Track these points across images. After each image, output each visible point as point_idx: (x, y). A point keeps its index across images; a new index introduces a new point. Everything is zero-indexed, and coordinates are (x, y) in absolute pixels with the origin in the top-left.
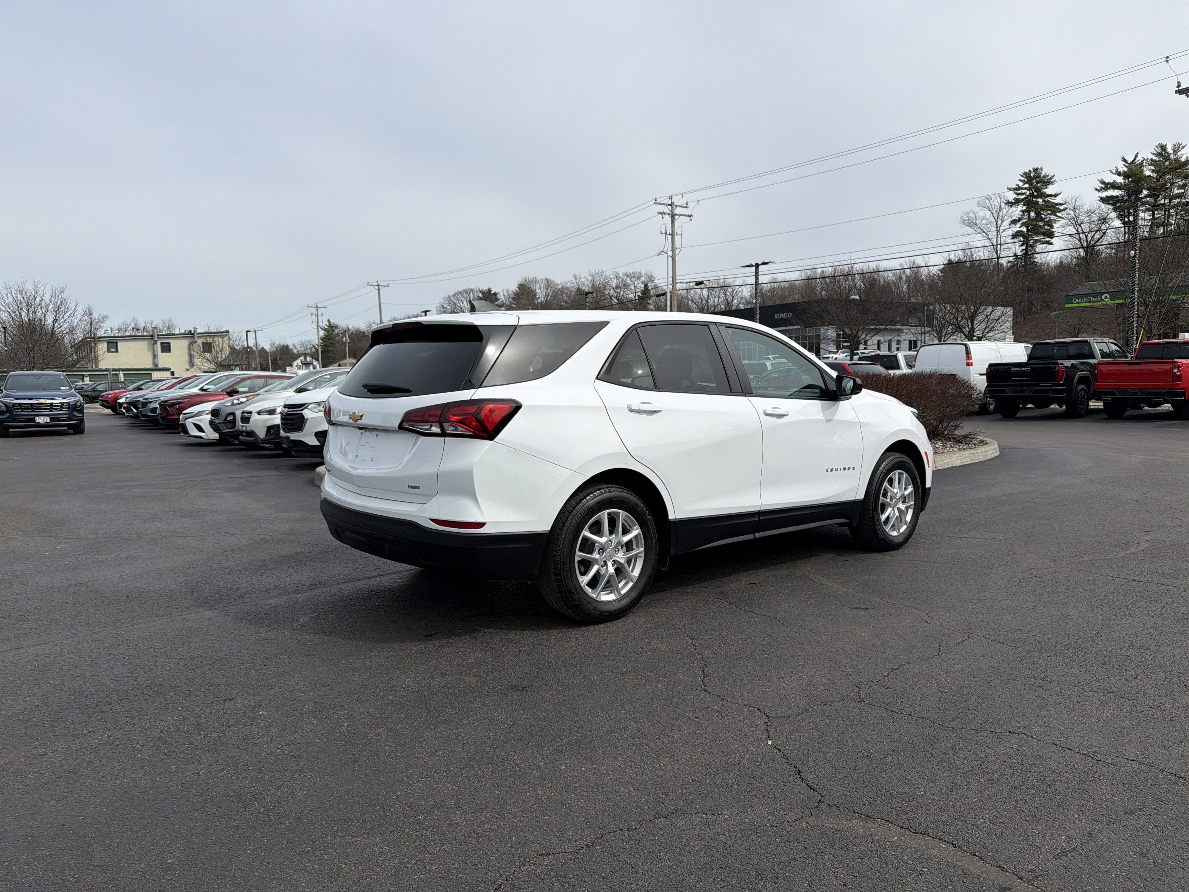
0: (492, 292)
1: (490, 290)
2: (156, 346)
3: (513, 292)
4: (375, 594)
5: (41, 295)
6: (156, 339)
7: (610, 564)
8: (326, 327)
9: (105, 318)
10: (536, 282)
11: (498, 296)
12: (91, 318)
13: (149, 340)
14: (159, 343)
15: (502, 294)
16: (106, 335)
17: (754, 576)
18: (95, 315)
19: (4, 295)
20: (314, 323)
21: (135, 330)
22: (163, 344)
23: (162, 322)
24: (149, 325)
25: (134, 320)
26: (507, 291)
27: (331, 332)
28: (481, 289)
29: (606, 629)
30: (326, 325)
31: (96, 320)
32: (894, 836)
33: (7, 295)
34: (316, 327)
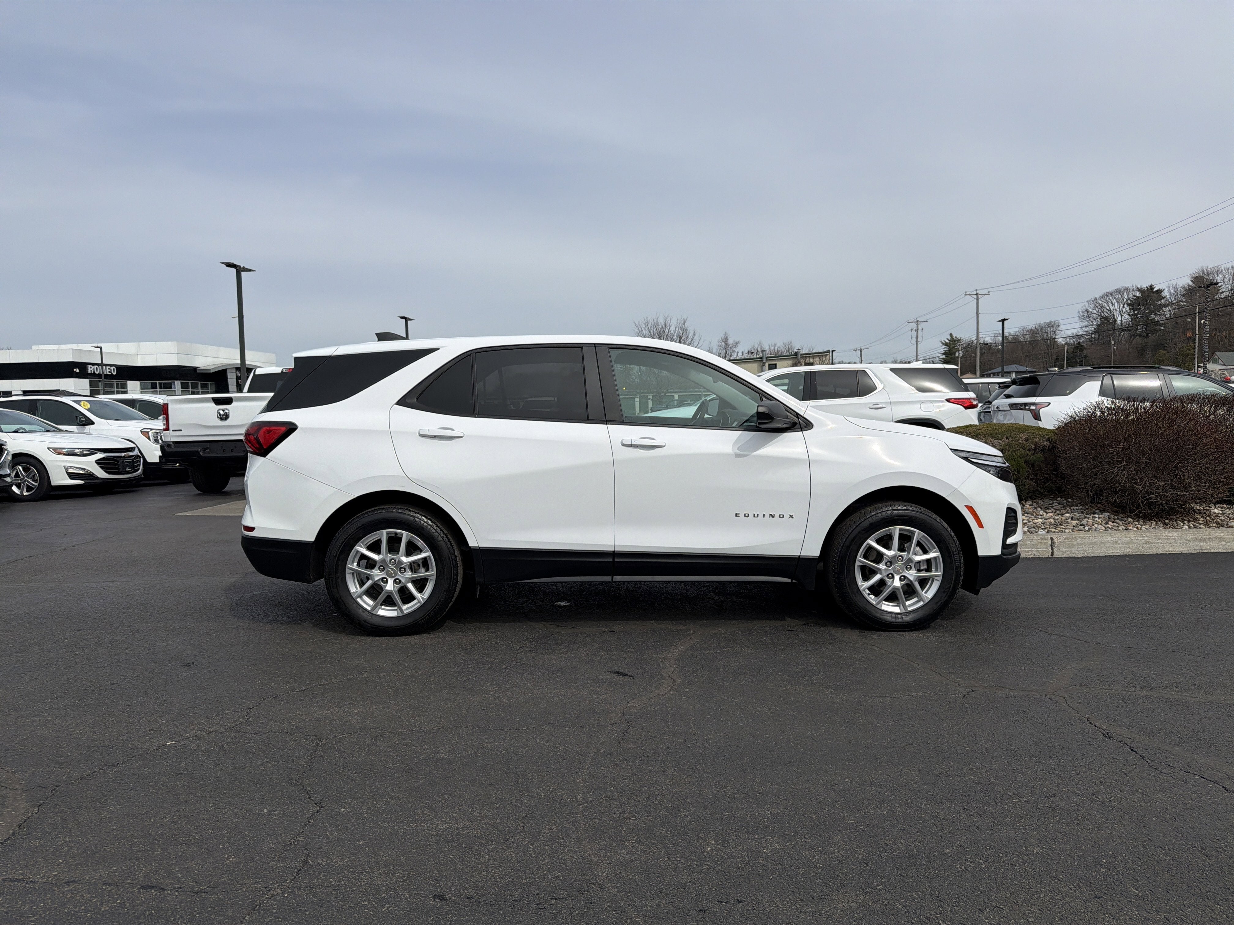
0: (1155, 290)
1: (1151, 287)
2: (764, 367)
3: (1183, 287)
5: (668, 328)
6: (765, 361)
8: (947, 341)
9: (737, 343)
10: (1219, 272)
11: (1163, 294)
12: (726, 344)
13: (759, 362)
14: (767, 364)
15: (1166, 290)
16: (738, 358)
18: (731, 342)
20: (914, 338)
21: (750, 353)
22: (770, 366)
23: (783, 345)
24: (772, 348)
25: (760, 344)
26: (1175, 287)
27: (952, 346)
28: (1139, 287)
30: (948, 339)
31: (731, 346)
34: (915, 343)
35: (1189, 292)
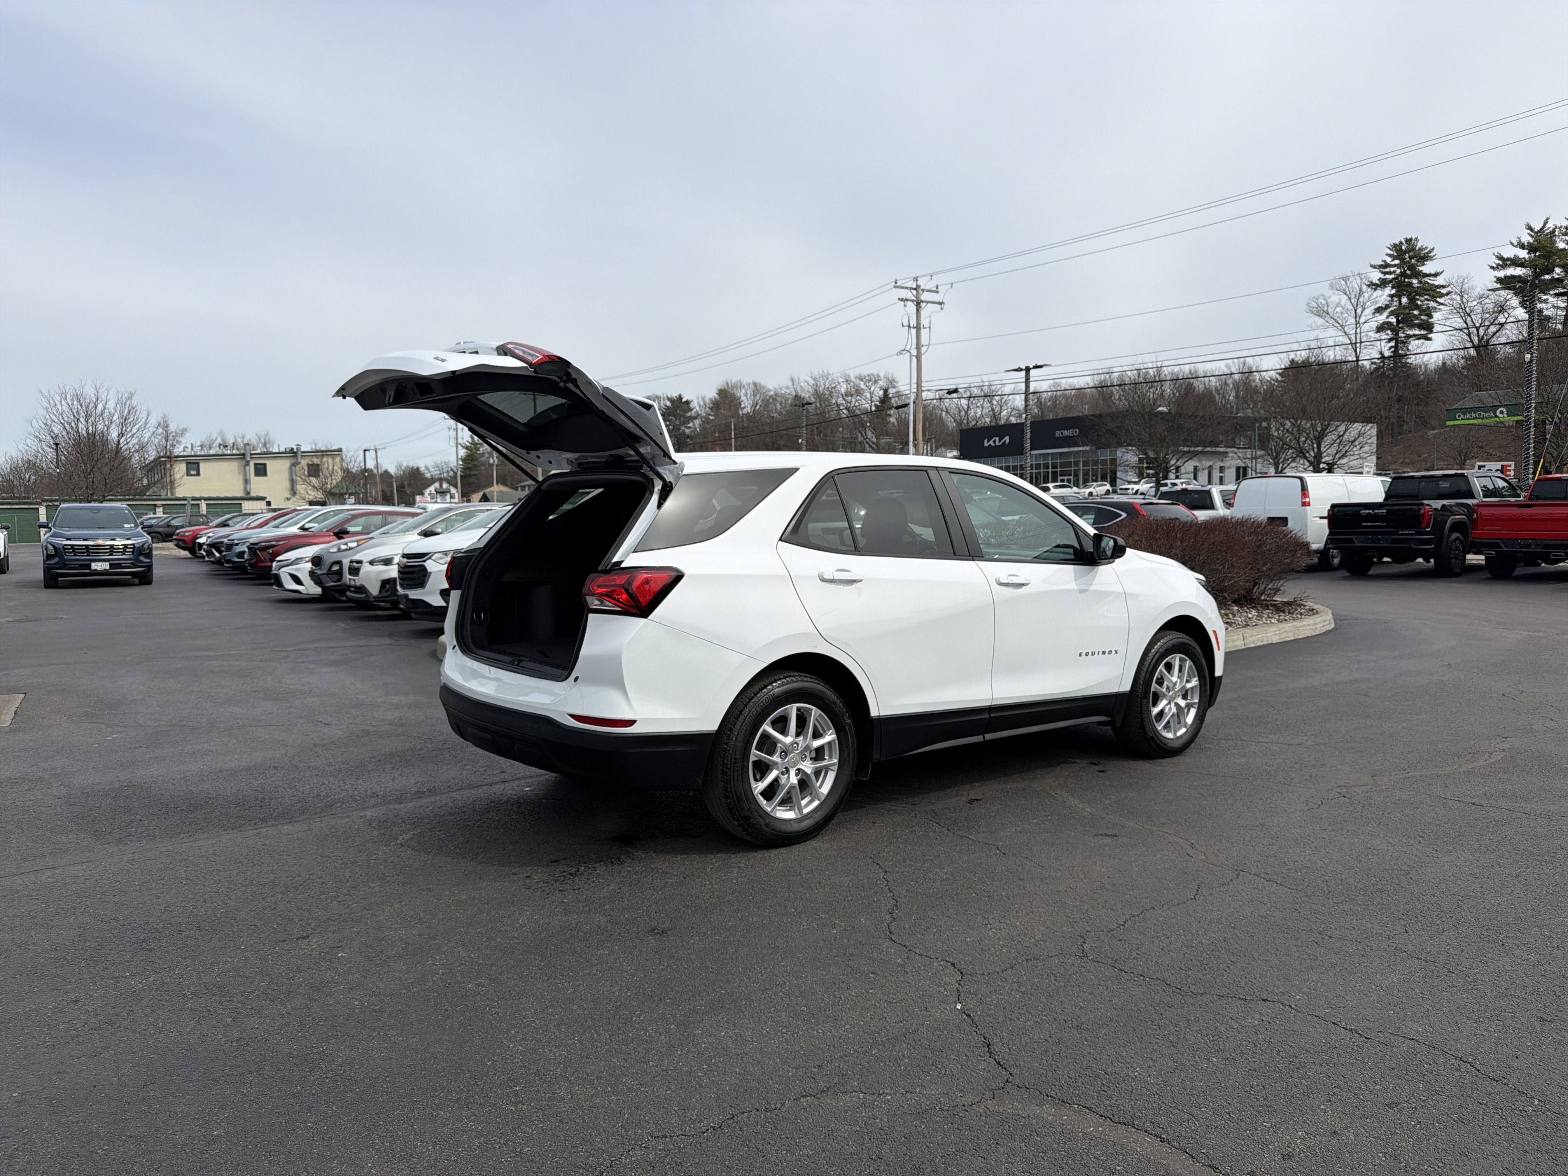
0: (684, 400)
1: (680, 398)
2: (247, 468)
3: (711, 400)
4: (497, 806)
5: (104, 402)
6: (248, 459)
7: (793, 772)
8: (468, 444)
9: (184, 431)
10: (742, 387)
11: (692, 405)
12: (166, 431)
13: (240, 461)
14: (252, 464)
15: (696, 402)
16: (185, 454)
17: (976, 791)
18: (172, 428)
19: (56, 402)
20: (452, 440)
21: (222, 447)
22: (258, 466)
23: (255, 437)
24: (239, 440)
25: (221, 433)
26: (703, 399)
27: (474, 451)
28: (669, 396)
29: (779, 857)
30: (468, 442)
31: (174, 434)
32: (1091, 1125)
33: (61, 402)
34: (454, 445)
35: (716, 406)
